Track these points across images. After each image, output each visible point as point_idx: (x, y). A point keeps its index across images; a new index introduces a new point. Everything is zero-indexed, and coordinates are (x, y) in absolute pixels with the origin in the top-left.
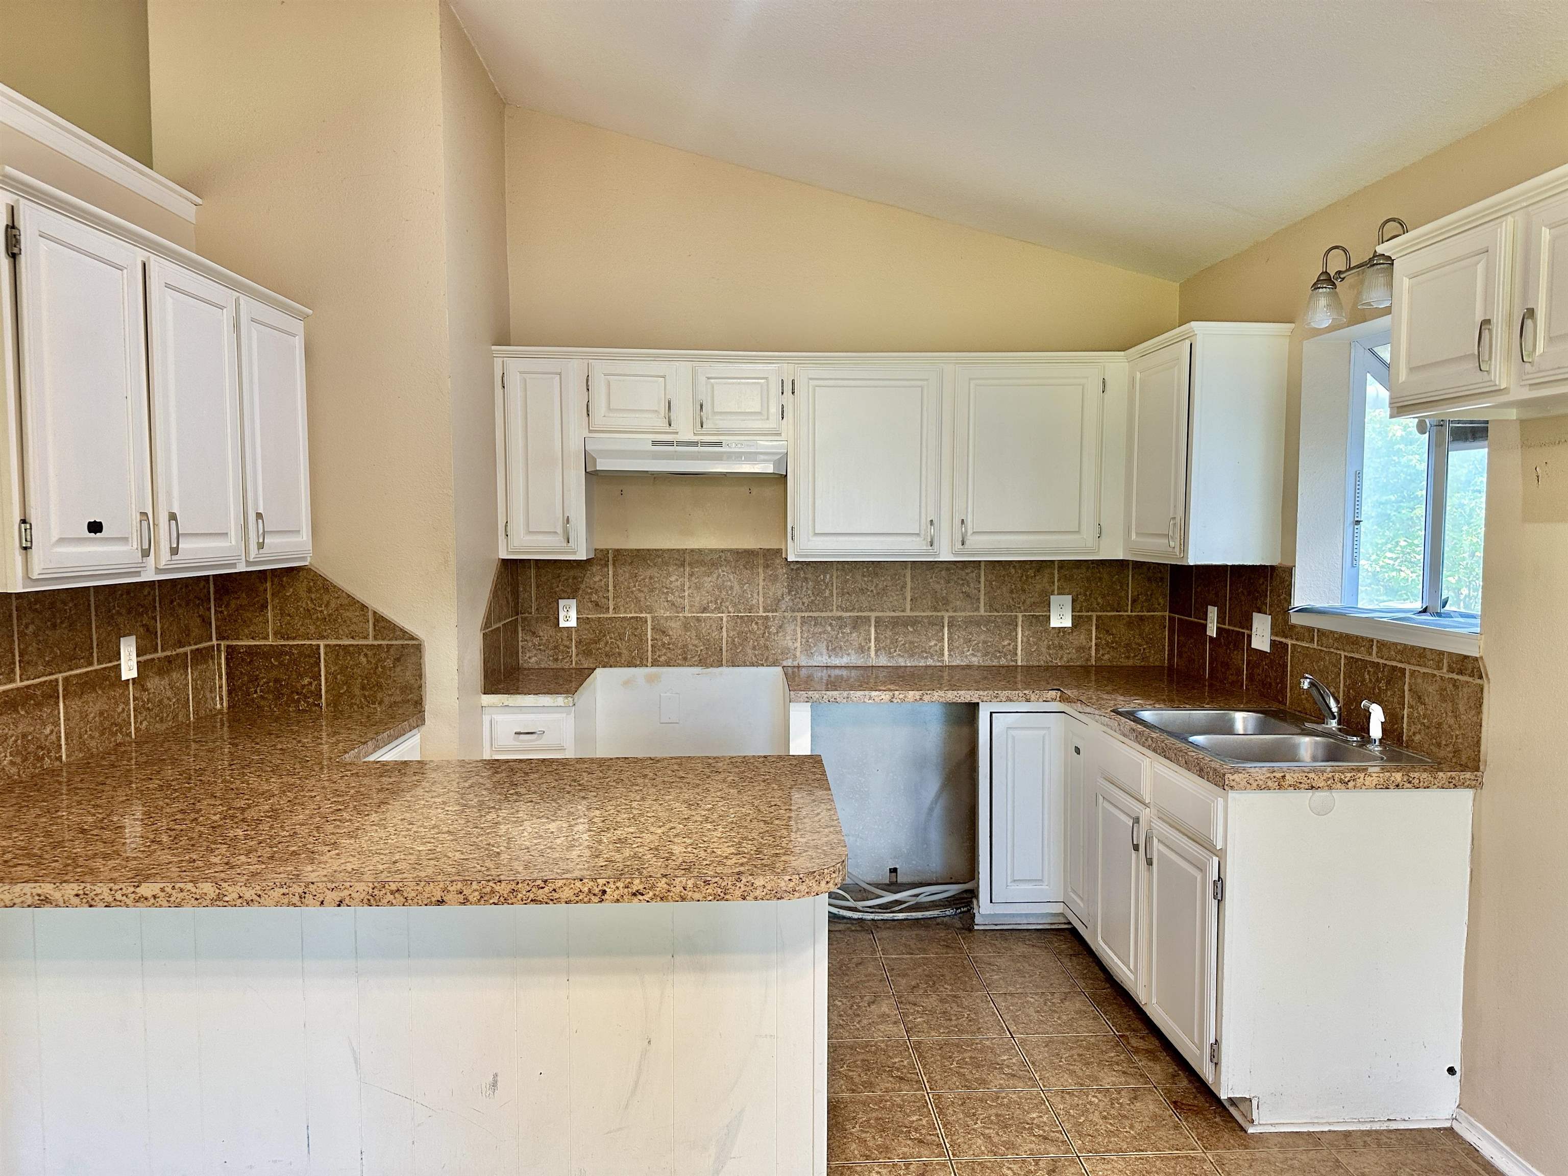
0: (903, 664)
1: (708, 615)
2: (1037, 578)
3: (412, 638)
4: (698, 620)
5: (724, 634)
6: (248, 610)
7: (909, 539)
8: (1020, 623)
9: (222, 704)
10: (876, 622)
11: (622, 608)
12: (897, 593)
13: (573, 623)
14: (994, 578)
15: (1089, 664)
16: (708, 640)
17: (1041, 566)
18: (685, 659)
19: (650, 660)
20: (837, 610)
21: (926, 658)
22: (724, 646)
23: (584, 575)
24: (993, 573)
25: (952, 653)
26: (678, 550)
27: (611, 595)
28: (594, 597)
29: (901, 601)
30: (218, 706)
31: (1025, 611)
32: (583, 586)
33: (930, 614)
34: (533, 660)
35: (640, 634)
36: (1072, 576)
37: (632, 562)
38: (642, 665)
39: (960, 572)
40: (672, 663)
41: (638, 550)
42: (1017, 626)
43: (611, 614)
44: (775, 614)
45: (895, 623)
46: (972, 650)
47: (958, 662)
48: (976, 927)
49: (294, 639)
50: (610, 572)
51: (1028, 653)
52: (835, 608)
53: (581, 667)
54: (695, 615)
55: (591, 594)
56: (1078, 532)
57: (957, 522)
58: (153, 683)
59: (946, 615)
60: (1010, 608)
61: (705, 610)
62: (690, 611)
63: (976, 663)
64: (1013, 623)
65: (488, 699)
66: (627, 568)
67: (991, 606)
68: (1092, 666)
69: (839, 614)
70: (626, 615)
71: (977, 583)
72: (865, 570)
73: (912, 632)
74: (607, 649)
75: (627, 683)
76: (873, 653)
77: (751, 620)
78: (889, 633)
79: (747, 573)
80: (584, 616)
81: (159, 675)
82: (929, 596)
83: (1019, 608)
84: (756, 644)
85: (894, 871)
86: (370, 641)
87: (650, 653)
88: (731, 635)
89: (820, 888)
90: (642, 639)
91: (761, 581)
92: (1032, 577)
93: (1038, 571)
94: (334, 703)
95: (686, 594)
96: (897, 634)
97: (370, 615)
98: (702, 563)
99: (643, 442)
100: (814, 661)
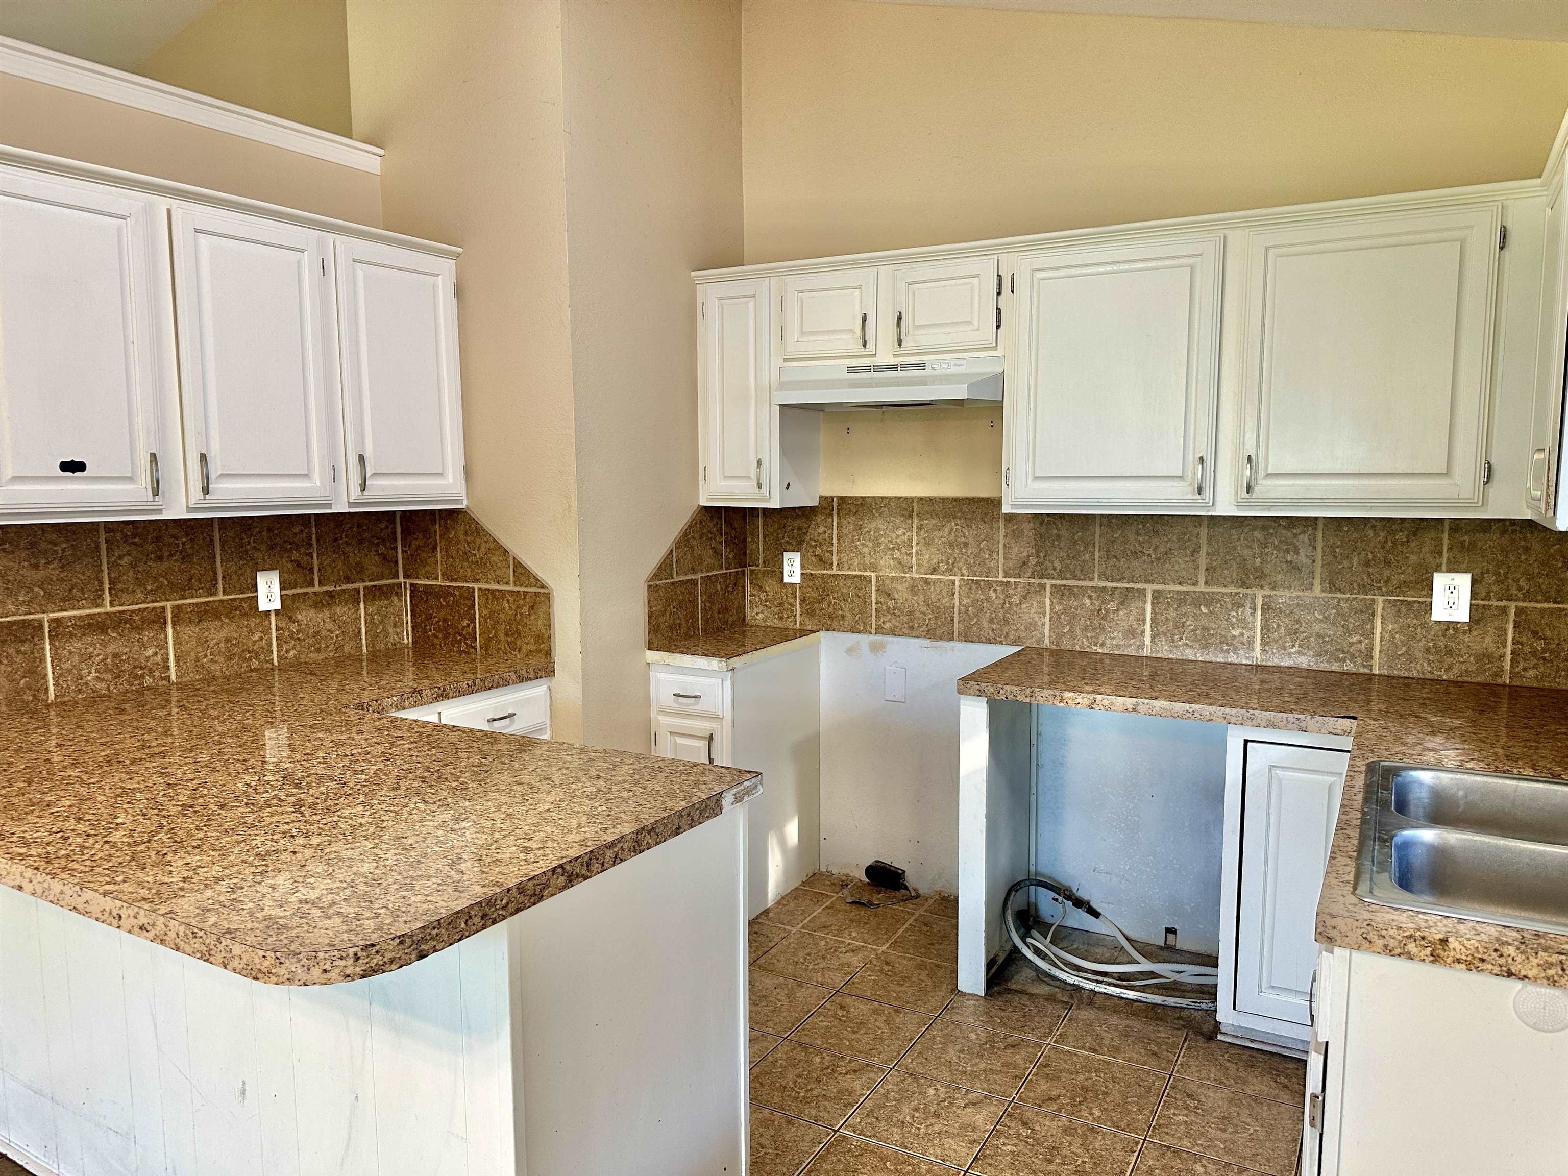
0: (1191, 657)
1: (938, 577)
2: (1412, 545)
3: (543, 587)
4: (926, 582)
5: (957, 601)
6: (424, 551)
7: (1170, 483)
8: (1379, 611)
9: (408, 639)
10: (1154, 597)
11: (846, 564)
12: (1187, 559)
13: (796, 579)
14: (1339, 543)
15: (1499, 681)
16: (938, 608)
17: (1420, 526)
18: (912, 628)
19: (874, 626)
20: (1100, 579)
21: (1228, 651)
22: (956, 615)
23: (809, 527)
24: (1336, 536)
25: (1267, 648)
26: (906, 498)
27: (835, 549)
28: (818, 551)
29: (1191, 570)
30: (406, 641)
31: (1389, 593)
32: (807, 538)
33: (1234, 590)
34: (761, 616)
35: (864, 596)
36: (1473, 544)
37: (857, 512)
38: (865, 631)
39: (1284, 532)
40: (897, 631)
41: (863, 498)
42: (1373, 615)
43: (834, 571)
44: (1018, 580)
45: (1181, 599)
46: (1299, 646)
47: (1276, 660)
48: (1219, 1037)
49: (456, 581)
50: (835, 523)
51: (1391, 657)
52: (1096, 576)
53: (805, 628)
54: (923, 576)
55: (815, 547)
56: (1447, 474)
58: (306, 616)
59: (1260, 594)
60: (1364, 588)
61: (934, 571)
62: (918, 572)
63: (1305, 666)
64: (1369, 611)
65: (652, 656)
66: (852, 519)
67: (1332, 584)
68: (1504, 686)
69: (1102, 584)
70: (849, 573)
71: (1311, 549)
72: (1140, 526)
73: (1206, 614)
74: (831, 610)
75: (850, 651)
76: (1147, 640)
77: (989, 585)
78: (1172, 613)
79: (984, 528)
80: (808, 571)
81: (316, 608)
82: (1235, 566)
83: (1380, 588)
84: (994, 616)
85: (1170, 931)
86: (511, 587)
87: (874, 618)
88: (965, 602)
89: (309, 977)
90: (866, 602)
91: (1001, 538)
92: (1402, 544)
93: (1415, 534)
94: (486, 647)
95: (914, 551)
96: (1184, 615)
97: (511, 559)
98: (933, 514)
99: (837, 369)
100: (1066, 644)
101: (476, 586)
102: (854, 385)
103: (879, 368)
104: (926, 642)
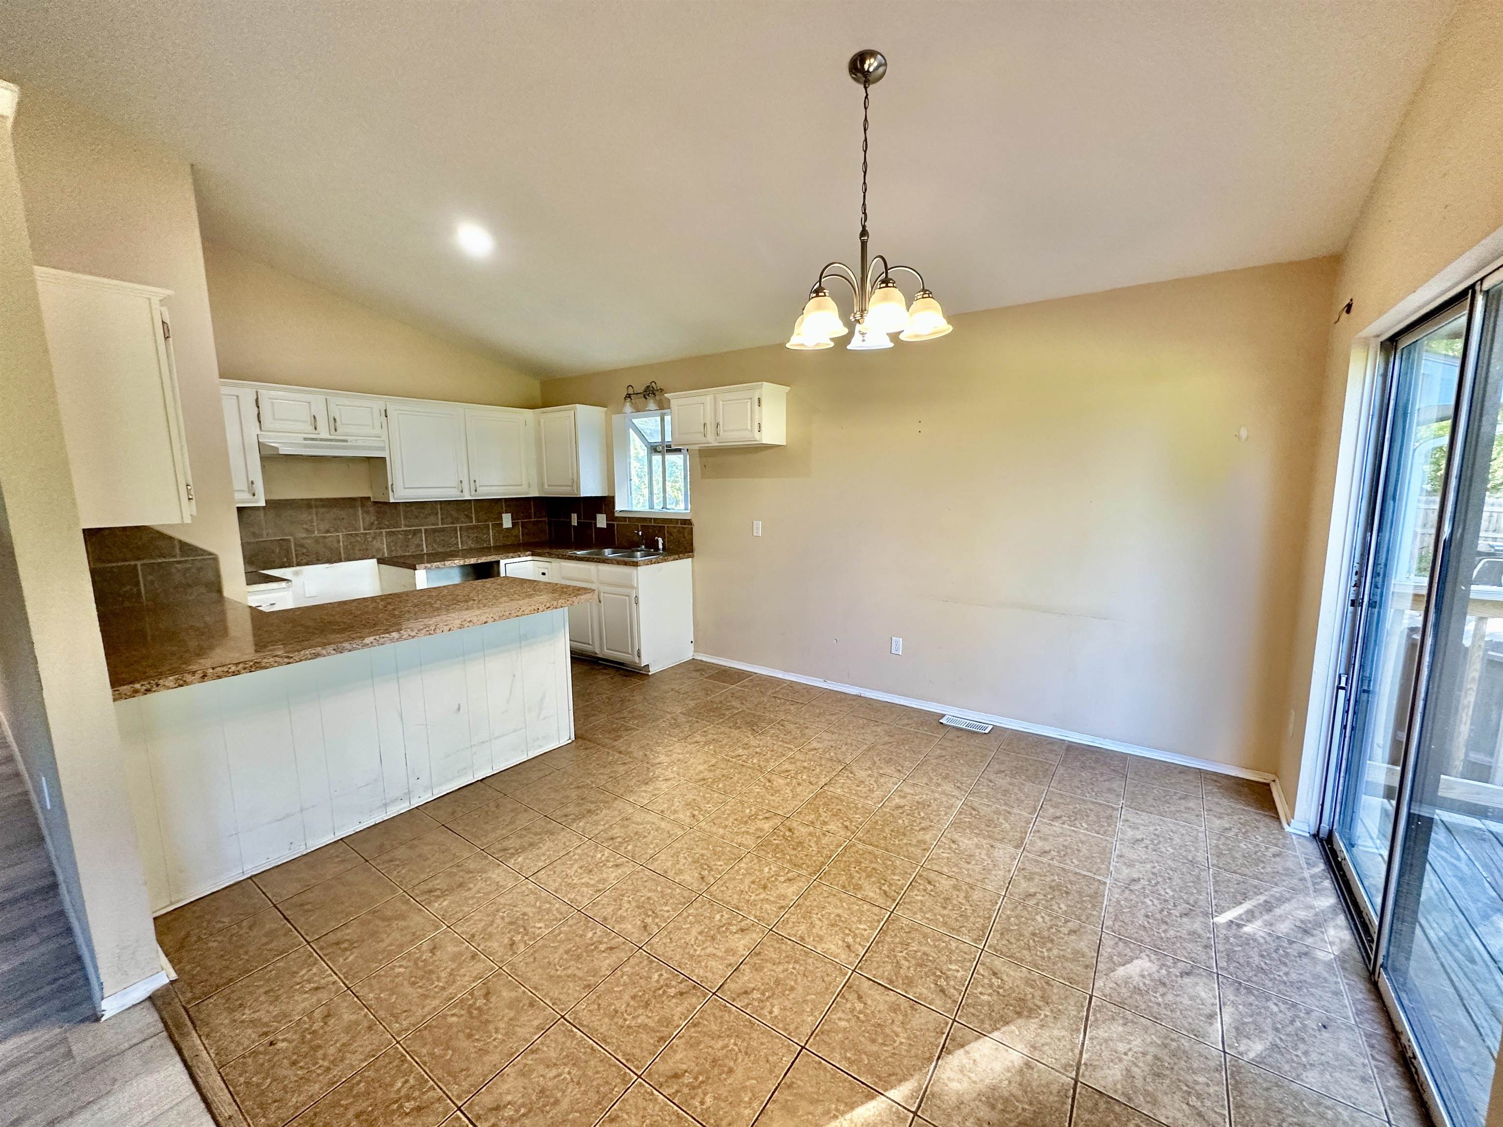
0: (440, 551)
1: (330, 534)
3: (210, 554)
4: (325, 537)
5: (341, 544)
7: (452, 489)
8: (491, 526)
10: (425, 531)
11: (272, 534)
12: (434, 516)
14: (478, 507)
15: (520, 542)
16: (332, 548)
18: (318, 560)
19: (295, 563)
21: (451, 547)
22: (342, 550)
24: (477, 505)
25: (462, 543)
26: (308, 500)
27: (264, 528)
28: (254, 530)
29: (436, 520)
31: (492, 521)
33: (451, 525)
35: (287, 548)
37: (276, 507)
38: (289, 566)
40: (309, 563)
41: (280, 500)
42: (489, 528)
44: (370, 531)
45: (434, 531)
46: (471, 541)
47: (465, 547)
50: (276, 513)
51: (495, 540)
52: (402, 526)
54: (322, 535)
57: (472, 481)
59: (458, 526)
60: (485, 520)
61: (328, 531)
62: (318, 533)
63: (473, 547)
64: (487, 527)
66: (273, 511)
67: (479, 520)
69: (405, 528)
70: (275, 538)
72: (417, 505)
73: (442, 535)
74: (265, 559)
77: (357, 535)
78: (431, 536)
79: (351, 510)
80: (246, 541)
82: (449, 517)
83: (490, 519)
84: (360, 548)
86: (177, 559)
87: (294, 559)
88: (345, 544)
90: (288, 552)
91: (360, 514)
94: (153, 599)
95: (315, 524)
96: (435, 536)
97: (176, 543)
98: (324, 506)
99: (299, 438)
100: (394, 554)
101: (139, 563)
102: (306, 446)
103: (321, 440)
104: (327, 565)
